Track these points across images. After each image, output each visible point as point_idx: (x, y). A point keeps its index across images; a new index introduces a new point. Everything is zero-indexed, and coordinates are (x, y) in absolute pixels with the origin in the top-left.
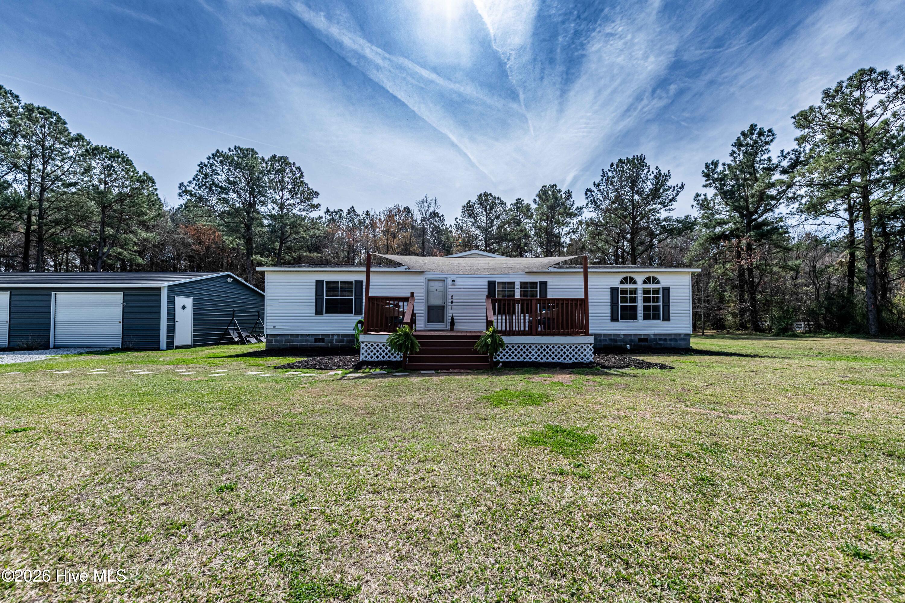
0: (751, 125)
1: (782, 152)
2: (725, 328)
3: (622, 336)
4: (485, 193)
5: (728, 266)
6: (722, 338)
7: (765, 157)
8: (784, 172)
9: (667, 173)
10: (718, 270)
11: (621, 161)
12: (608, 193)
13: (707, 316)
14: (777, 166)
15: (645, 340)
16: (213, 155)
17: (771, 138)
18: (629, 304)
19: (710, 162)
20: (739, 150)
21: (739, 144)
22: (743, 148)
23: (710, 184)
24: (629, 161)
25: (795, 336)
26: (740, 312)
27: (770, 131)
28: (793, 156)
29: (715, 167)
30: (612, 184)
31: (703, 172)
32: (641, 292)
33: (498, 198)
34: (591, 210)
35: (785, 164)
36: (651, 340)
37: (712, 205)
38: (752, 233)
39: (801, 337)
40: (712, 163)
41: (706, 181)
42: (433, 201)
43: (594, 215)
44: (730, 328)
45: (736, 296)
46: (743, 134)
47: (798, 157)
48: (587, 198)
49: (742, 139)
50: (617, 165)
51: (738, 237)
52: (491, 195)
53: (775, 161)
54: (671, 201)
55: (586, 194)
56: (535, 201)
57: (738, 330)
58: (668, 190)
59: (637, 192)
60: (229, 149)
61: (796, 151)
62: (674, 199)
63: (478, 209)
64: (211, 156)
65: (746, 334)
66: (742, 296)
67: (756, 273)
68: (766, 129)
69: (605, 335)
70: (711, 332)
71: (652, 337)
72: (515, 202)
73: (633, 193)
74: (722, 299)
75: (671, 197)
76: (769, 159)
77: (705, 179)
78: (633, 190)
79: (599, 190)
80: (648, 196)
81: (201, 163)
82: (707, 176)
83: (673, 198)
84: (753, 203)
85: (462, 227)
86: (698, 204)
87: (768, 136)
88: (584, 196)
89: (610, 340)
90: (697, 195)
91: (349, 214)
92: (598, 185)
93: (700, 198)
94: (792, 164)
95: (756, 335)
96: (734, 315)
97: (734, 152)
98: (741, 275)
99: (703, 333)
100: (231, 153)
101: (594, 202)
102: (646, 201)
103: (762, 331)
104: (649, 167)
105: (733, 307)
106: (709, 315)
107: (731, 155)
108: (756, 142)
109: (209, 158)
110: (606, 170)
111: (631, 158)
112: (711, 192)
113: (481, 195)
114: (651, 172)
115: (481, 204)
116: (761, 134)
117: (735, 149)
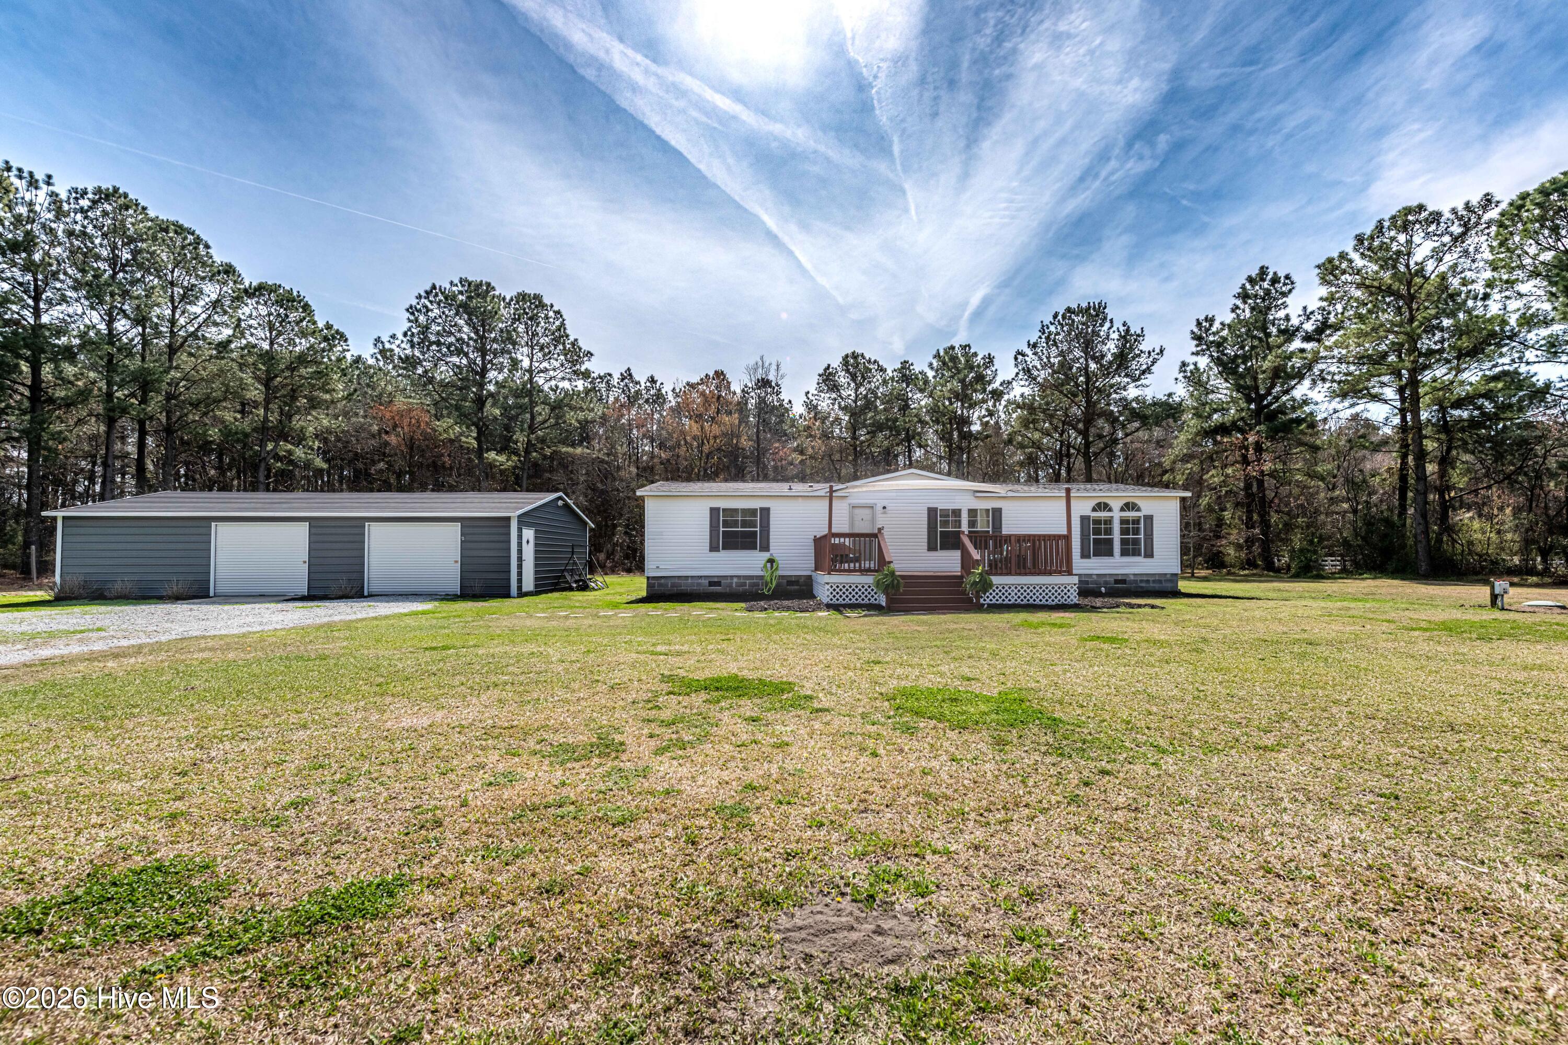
0: (1262, 268)
1: (1305, 308)
2: (1225, 567)
3: (1095, 576)
4: (853, 353)
5: (1229, 471)
6: (1220, 580)
7: (1281, 314)
8: (1308, 338)
9: (1139, 332)
10: (1213, 477)
11: (1069, 310)
12: (1048, 358)
13: (1198, 547)
14: (1298, 329)
15: (1123, 581)
16: (426, 292)
17: (1289, 287)
18: (1102, 537)
19: (1202, 318)
20: (1245, 303)
21: (1244, 296)
22: (1250, 301)
23: (1203, 350)
24: (1081, 311)
25: (1320, 577)
26: (1246, 541)
27: (1287, 277)
28: (1320, 317)
29: (1211, 325)
30: (1055, 344)
31: (1192, 332)
32: (1119, 522)
33: (875, 361)
34: (1023, 383)
35: (1309, 327)
36: (1132, 582)
37: (1204, 378)
38: (1262, 427)
39: (1328, 578)
40: (1206, 319)
41: (1197, 346)
42: (774, 367)
43: (1027, 391)
44: (1233, 566)
45: (1240, 518)
46: (1251, 280)
47: (1326, 319)
48: (1016, 365)
49: (1248, 286)
50: (1064, 317)
51: (1242, 431)
52: (862, 355)
53: (1295, 321)
54: (1144, 372)
55: (1016, 359)
56: (931, 365)
57: (1244, 569)
58: (1139, 356)
59: (1094, 358)
60: (451, 283)
61: (1324, 309)
62: (1148, 370)
63: (843, 379)
64: (423, 294)
65: (1254, 575)
66: (1250, 518)
67: (1269, 482)
68: (1281, 274)
70: (1204, 573)
71: (1132, 578)
72: (899, 366)
73: (1086, 360)
74: (1220, 522)
75: (1144, 367)
76: (1287, 318)
77: (1195, 342)
78: (1086, 354)
79: (1035, 354)
80: (1111, 363)
81: (411, 307)
82: (1198, 338)
83: (1148, 368)
84: (1264, 380)
85: (816, 407)
86: (1185, 377)
87: (1285, 284)
88: (1013, 362)
89: (1081, 581)
90: (1184, 364)
91: (622, 380)
92: (1035, 346)
93: (1188, 369)
94: (1318, 328)
95: (1267, 576)
96: (1239, 547)
97: (1237, 307)
98: (1248, 486)
99: (1193, 574)
100: (454, 289)
101: (1027, 371)
102: (1106, 371)
103: (1278, 571)
104: (1111, 321)
105: (1236, 535)
106: (1201, 546)
107: (1233, 311)
108: (1267, 292)
109: (419, 297)
110: (1046, 322)
111: (1084, 305)
112: (1203, 362)
113: (847, 356)
114: (1115, 328)
115: (847, 371)
116: (1275, 280)
117: (1239, 302)
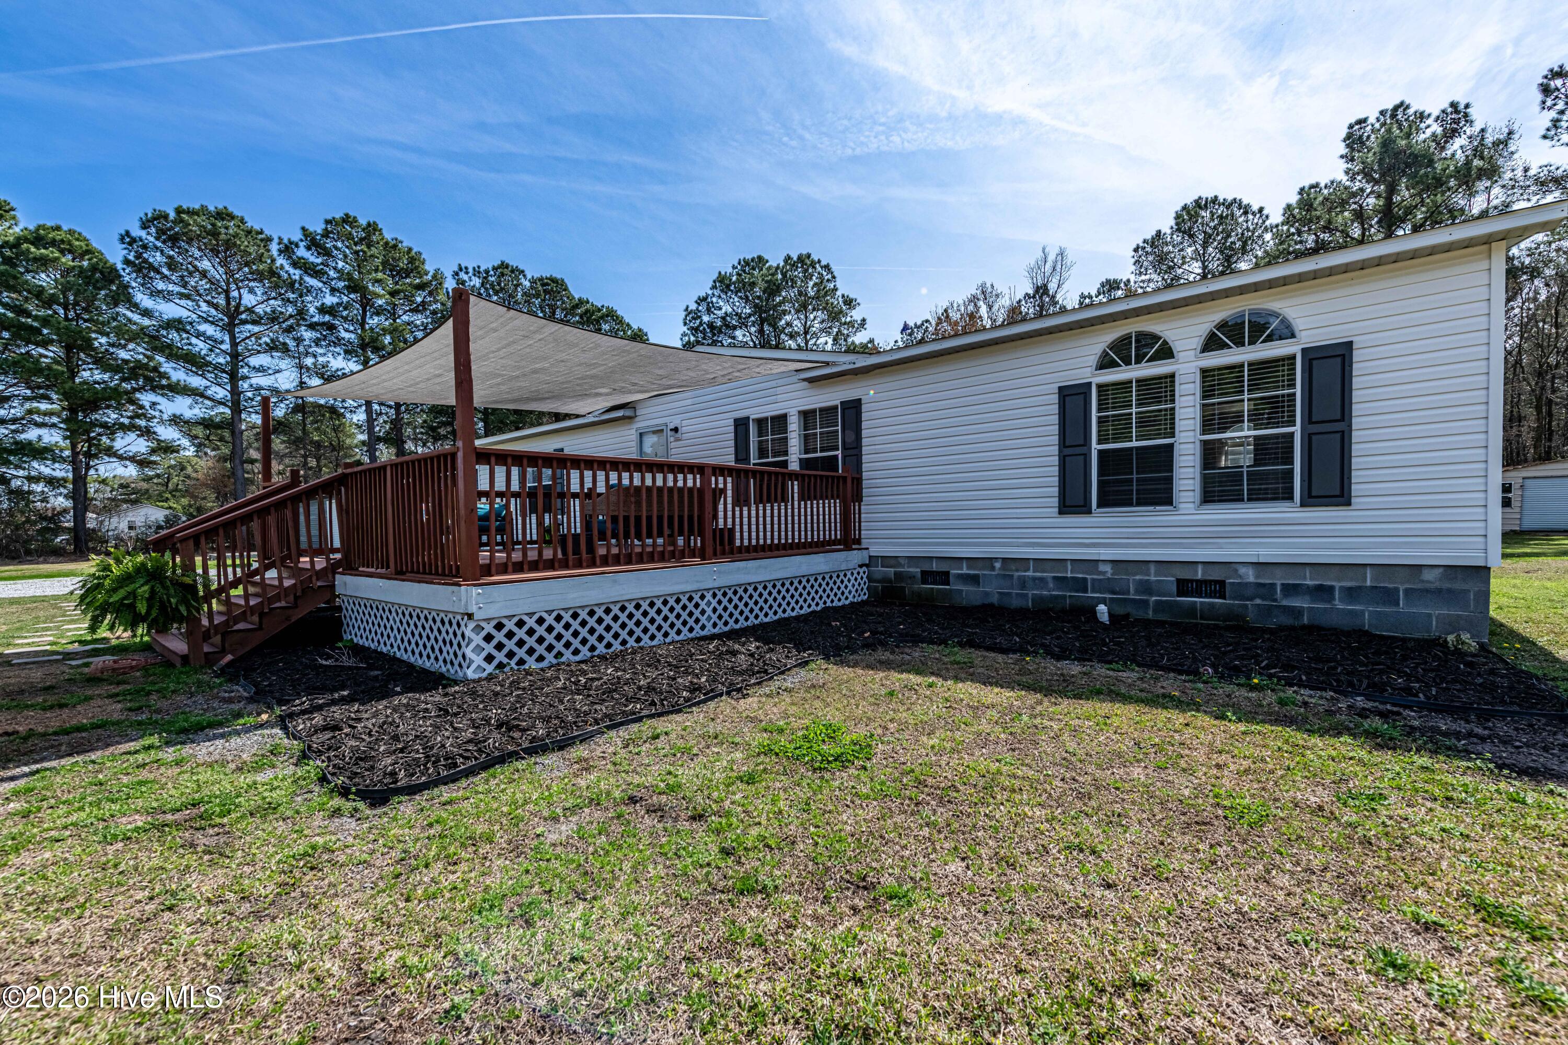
3: (1107, 568)
15: (1217, 588)
18: (1135, 444)
32: (1197, 388)
36: (1242, 591)
69: (1040, 562)
71: (1250, 576)
89: (1061, 581)
